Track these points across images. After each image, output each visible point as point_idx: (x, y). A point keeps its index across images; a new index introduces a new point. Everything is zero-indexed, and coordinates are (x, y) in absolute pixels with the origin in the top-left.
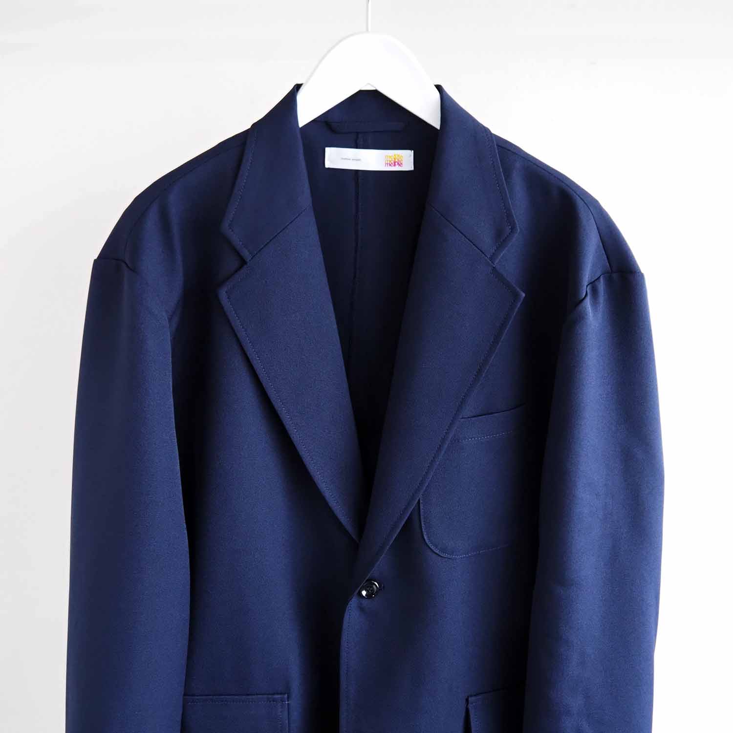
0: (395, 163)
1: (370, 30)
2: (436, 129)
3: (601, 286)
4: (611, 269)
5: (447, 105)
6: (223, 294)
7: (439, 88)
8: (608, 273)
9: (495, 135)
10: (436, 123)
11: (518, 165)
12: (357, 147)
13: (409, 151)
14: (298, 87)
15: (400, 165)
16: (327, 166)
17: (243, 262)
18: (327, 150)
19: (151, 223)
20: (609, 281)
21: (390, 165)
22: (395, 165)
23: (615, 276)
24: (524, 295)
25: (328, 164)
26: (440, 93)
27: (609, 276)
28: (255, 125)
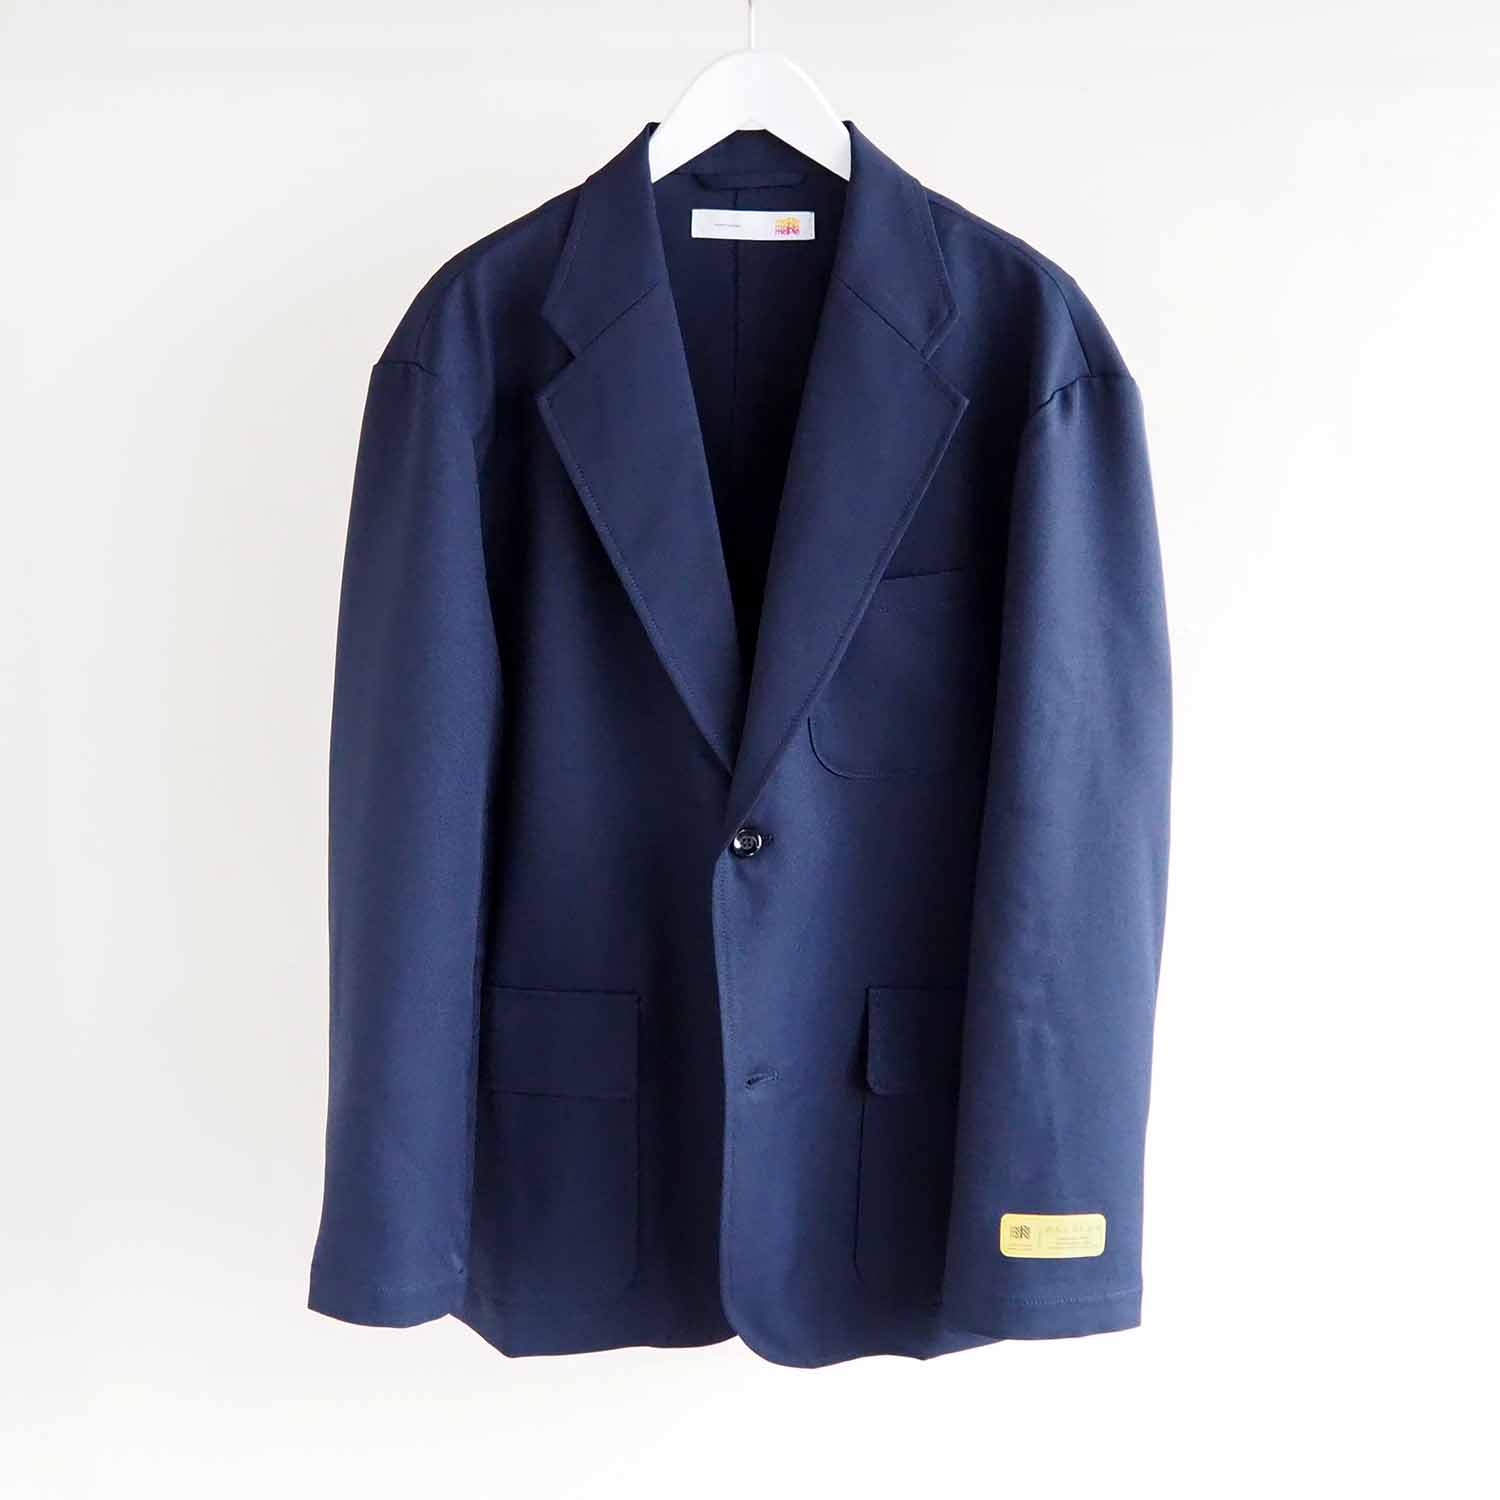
0: (788, 228)
1: (753, 46)
2: (844, 180)
3: (1077, 395)
4: (1091, 372)
5: (860, 149)
6: (543, 402)
7: (848, 125)
8: (1087, 376)
9: (926, 189)
10: (844, 172)
11: (958, 227)
12: (735, 207)
13: (808, 213)
14: (652, 127)
15: (796, 232)
16: (694, 235)
17: (570, 357)
18: (696, 213)
19: (453, 310)
20: (1088, 387)
21: (782, 233)
22: (788, 233)
23: (1096, 381)
24: (967, 402)
25: (696, 233)
26: (849, 131)
27: (1087, 381)
28: (591, 179)
